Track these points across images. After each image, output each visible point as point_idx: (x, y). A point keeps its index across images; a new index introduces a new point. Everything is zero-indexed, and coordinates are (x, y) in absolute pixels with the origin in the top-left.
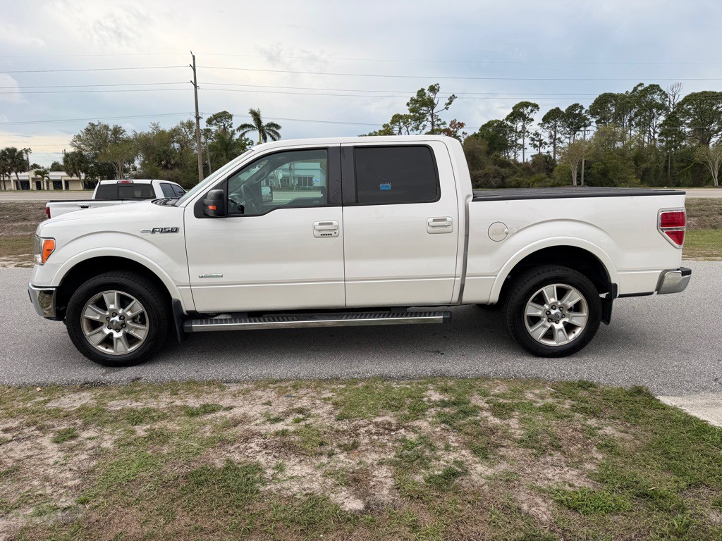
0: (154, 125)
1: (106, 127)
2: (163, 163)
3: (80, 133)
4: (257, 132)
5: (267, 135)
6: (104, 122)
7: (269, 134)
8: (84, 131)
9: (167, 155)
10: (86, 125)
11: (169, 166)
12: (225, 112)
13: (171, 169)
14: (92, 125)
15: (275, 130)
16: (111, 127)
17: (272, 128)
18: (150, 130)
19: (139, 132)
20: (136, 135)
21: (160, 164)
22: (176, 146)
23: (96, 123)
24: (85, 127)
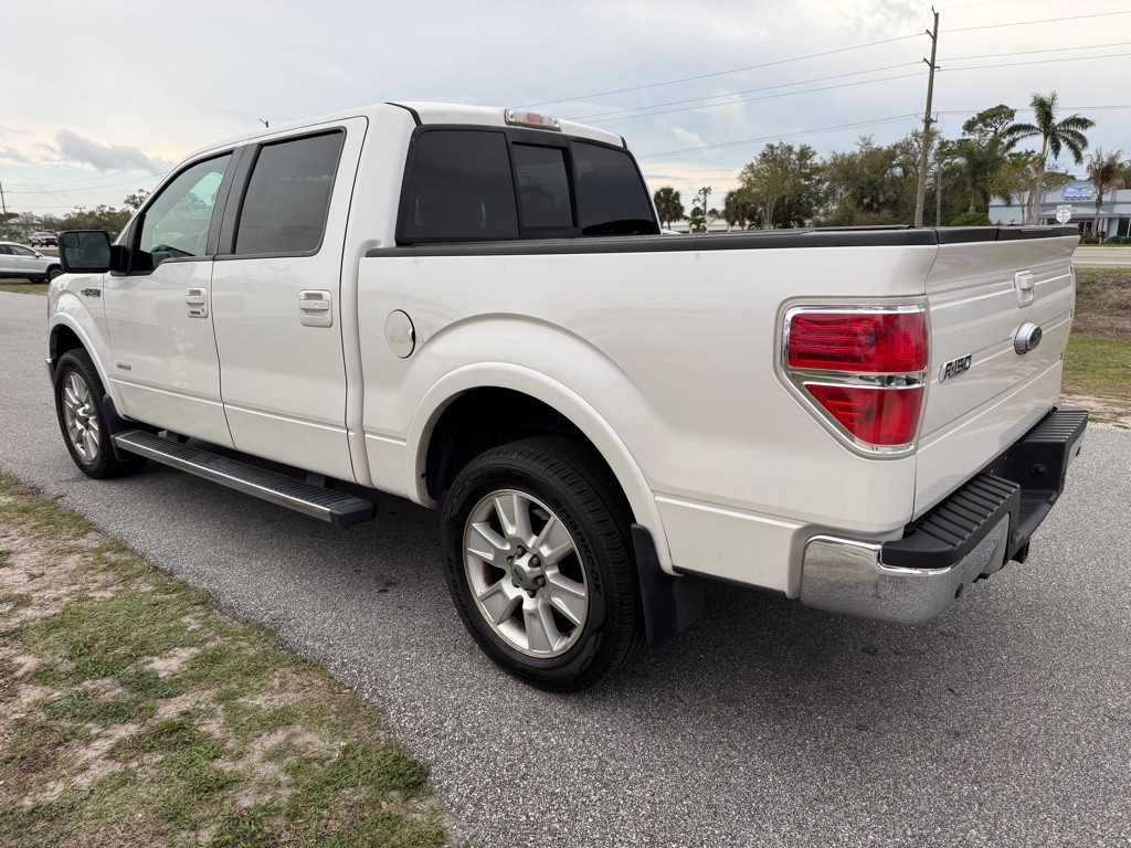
0: (864, 139)
1: (790, 149)
2: (866, 201)
3: (754, 160)
4: (1041, 137)
5: (1061, 141)
6: (787, 142)
7: (1065, 139)
8: (759, 157)
9: (875, 188)
10: (762, 148)
11: (875, 206)
12: (1002, 107)
13: (878, 211)
14: (771, 147)
15: (1080, 131)
16: (797, 149)
17: (1072, 128)
18: (857, 150)
19: (839, 153)
20: (835, 159)
21: (860, 203)
22: (898, 171)
23: (776, 144)
24: (760, 152)
